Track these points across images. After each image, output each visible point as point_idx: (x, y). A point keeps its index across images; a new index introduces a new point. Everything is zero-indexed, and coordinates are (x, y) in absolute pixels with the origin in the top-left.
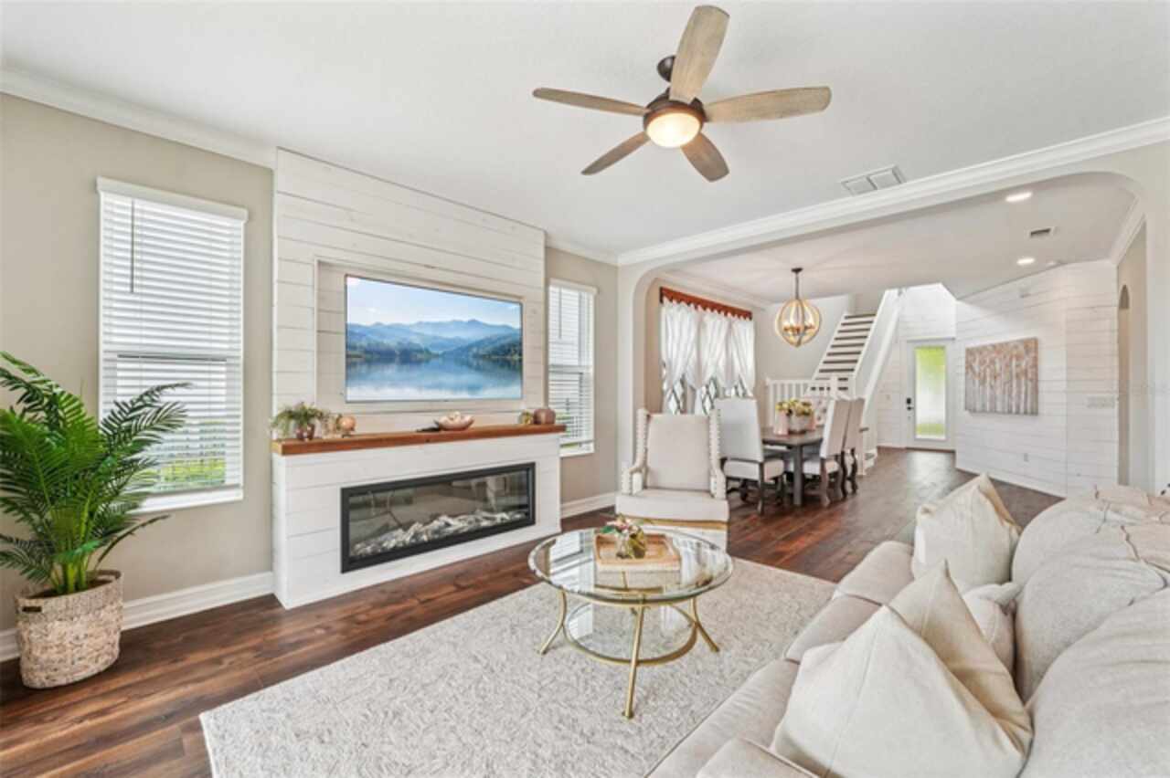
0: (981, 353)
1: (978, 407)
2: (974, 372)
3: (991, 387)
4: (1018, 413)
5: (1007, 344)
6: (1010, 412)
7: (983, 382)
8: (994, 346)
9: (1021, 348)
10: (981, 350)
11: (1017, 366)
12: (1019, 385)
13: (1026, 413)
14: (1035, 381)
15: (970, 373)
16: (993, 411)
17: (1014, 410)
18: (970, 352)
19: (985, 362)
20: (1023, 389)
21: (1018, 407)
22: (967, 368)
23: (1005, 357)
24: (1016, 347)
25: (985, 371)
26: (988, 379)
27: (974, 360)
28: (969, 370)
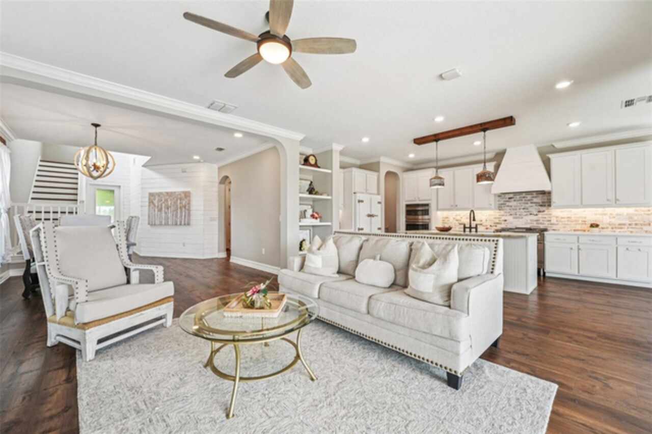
0: (159, 196)
1: (157, 222)
2: (155, 206)
3: (166, 213)
4: (181, 224)
5: (175, 192)
6: (176, 224)
7: (160, 210)
8: (167, 193)
9: (183, 195)
10: (159, 194)
11: (180, 203)
12: (181, 212)
13: (185, 224)
14: (189, 210)
15: (152, 206)
16: (167, 224)
17: (179, 223)
18: (151, 195)
19: (162, 200)
20: (184, 214)
21: (181, 222)
22: (149, 203)
23: (174, 199)
24: (180, 195)
25: (161, 205)
26: (163, 209)
27: (155, 199)
28: (151, 203)
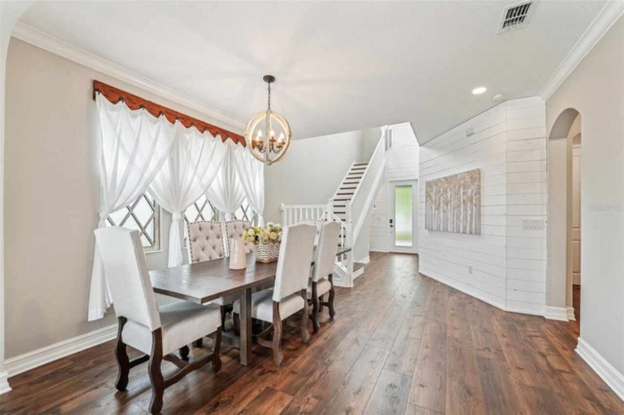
0: (437, 185)
1: (435, 228)
2: (432, 201)
3: (444, 211)
4: (464, 233)
5: (456, 175)
6: (458, 232)
7: (438, 208)
8: (446, 178)
9: (468, 179)
10: (437, 182)
11: (464, 194)
12: (466, 210)
13: (471, 233)
14: (479, 206)
15: (429, 201)
16: (446, 230)
17: (461, 230)
18: (429, 184)
19: (440, 192)
20: (469, 212)
21: (465, 228)
22: (427, 197)
23: (454, 187)
24: (464, 178)
25: (439, 199)
26: (441, 204)
27: (432, 191)
28: (428, 198)
